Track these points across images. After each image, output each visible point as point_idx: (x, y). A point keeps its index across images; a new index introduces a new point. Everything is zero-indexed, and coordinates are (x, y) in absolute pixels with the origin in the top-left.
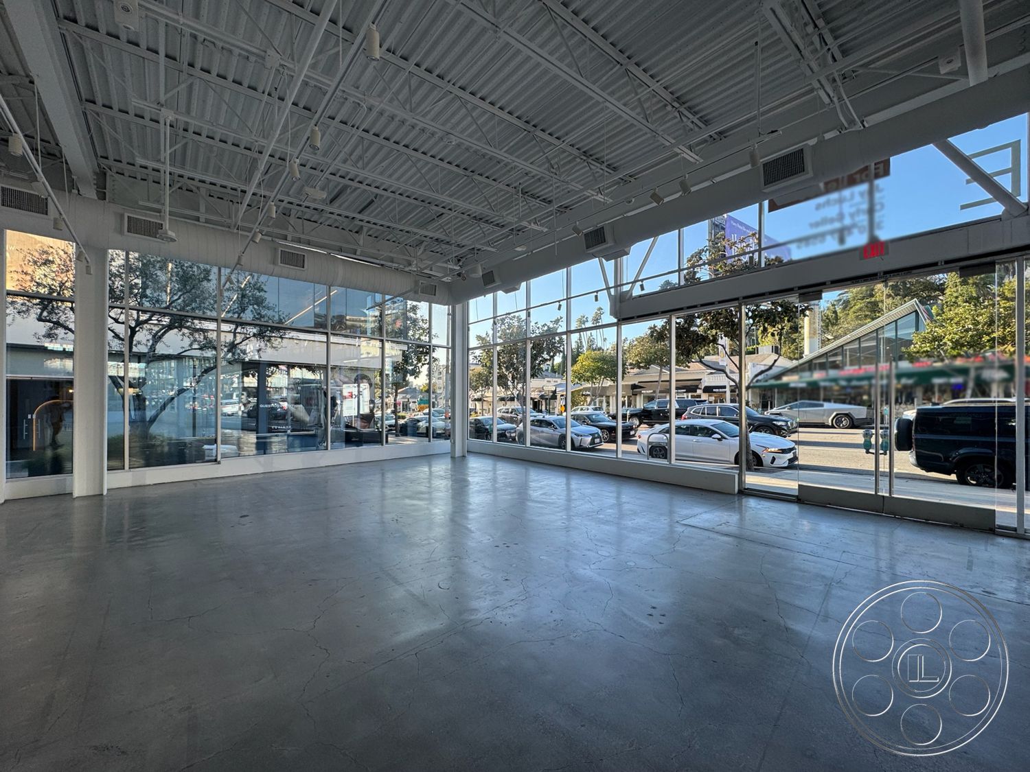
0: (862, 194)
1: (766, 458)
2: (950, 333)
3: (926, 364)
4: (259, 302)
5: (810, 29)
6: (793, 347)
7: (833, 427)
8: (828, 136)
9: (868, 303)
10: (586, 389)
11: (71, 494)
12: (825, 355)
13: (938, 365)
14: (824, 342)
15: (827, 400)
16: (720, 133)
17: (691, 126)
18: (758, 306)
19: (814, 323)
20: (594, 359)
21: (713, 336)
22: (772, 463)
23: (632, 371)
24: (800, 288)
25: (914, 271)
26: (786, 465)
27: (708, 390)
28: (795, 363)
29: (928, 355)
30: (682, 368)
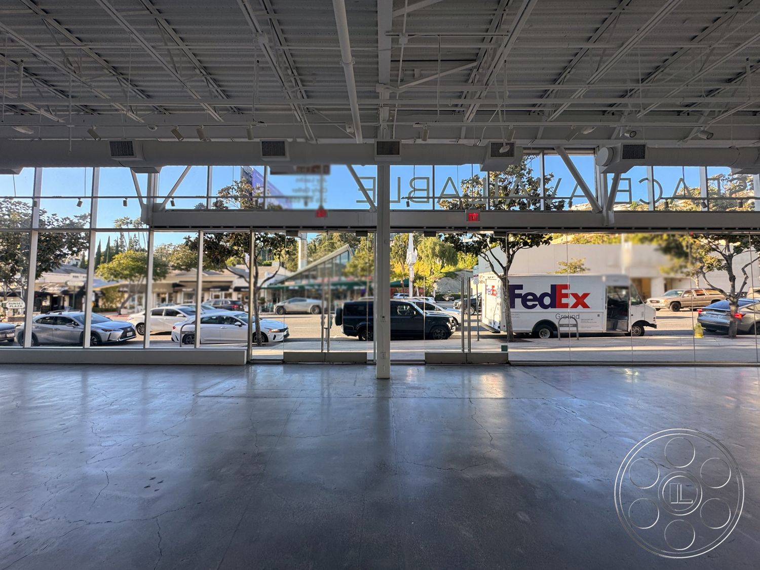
0: (318, 180)
1: (270, 336)
2: (360, 264)
3: (352, 279)
5: (290, 72)
6: (293, 264)
7: (311, 313)
8: (299, 140)
9: (331, 243)
10: (124, 286)
12: (308, 270)
13: (356, 279)
14: (309, 262)
15: (309, 297)
16: (239, 109)
17: (217, 94)
18: (266, 234)
19: (304, 250)
20: (133, 258)
21: (236, 250)
22: (274, 339)
23: (174, 271)
24: (287, 227)
25: (339, 229)
26: (282, 340)
27: (238, 289)
28: (293, 274)
29: (352, 274)
30: (218, 272)
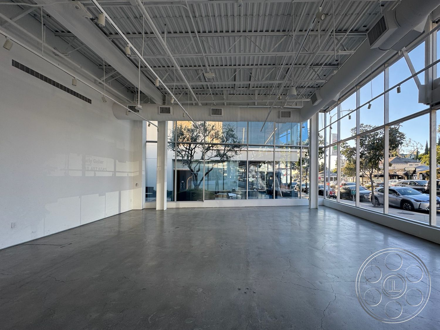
4: (233, 136)
11: (156, 208)
